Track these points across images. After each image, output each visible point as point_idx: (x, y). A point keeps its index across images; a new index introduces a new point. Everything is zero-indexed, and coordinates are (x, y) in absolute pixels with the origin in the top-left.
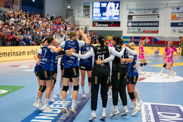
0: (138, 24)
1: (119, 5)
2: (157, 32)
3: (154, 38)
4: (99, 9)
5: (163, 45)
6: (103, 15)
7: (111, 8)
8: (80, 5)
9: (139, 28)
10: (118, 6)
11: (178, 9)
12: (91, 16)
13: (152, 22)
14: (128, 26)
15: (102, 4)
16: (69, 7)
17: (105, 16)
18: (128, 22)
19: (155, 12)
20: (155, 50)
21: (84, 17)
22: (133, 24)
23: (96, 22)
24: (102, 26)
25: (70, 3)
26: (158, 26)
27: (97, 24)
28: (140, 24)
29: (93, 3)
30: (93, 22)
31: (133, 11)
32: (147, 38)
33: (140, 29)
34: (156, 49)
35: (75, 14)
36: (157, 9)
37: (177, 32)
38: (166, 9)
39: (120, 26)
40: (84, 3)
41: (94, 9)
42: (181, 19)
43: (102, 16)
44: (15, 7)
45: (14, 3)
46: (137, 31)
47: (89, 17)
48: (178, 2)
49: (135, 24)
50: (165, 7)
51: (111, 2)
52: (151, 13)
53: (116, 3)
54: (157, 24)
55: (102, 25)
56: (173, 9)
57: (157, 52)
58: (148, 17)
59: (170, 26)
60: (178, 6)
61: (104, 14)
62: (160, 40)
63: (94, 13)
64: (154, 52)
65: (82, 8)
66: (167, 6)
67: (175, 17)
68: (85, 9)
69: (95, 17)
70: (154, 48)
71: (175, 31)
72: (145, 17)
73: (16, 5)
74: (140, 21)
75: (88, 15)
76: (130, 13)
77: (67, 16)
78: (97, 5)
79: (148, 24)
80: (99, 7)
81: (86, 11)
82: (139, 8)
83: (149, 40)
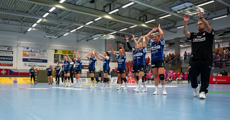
2: (12, 65)
3: (10, 70)
11: (28, 48)
13: (7, 57)
19: (9, 48)
26: (12, 60)
32: (4, 70)
34: (13, 79)
38: (19, 48)
42: (30, 56)
48: (27, 43)
52: (6, 49)
56: (24, 48)
58: (3, 53)
59: (22, 61)
60: (27, 46)
62: (14, 71)
67: (26, 55)
79: (3, 58)
83: (5, 72)
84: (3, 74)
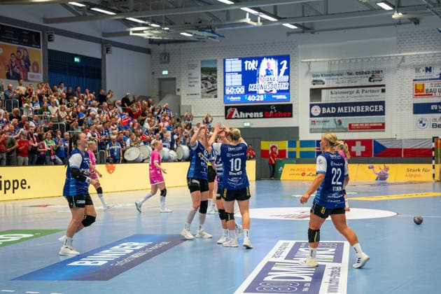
0: (334, 110)
1: (288, 65)
2: (382, 127)
3: (375, 142)
4: (240, 76)
5: (398, 158)
6: (250, 90)
7: (268, 73)
8: (193, 67)
9: (337, 118)
10: (284, 68)
11: (428, 69)
12: (220, 93)
13: (369, 104)
14: (311, 116)
15: (246, 62)
16: (165, 72)
17: (254, 93)
18: (311, 106)
19: (374, 78)
20: (378, 171)
21: (203, 97)
22: (324, 109)
23: (233, 107)
24: (249, 117)
25: (169, 62)
26: (383, 113)
27: (236, 111)
28: (340, 110)
29: (224, 61)
30: (227, 108)
31: (324, 79)
32: (358, 143)
33: (340, 122)
35: (182, 89)
36: (378, 72)
37: (429, 126)
38: (400, 72)
39: (291, 116)
40: (202, 62)
41: (227, 76)
42: (437, 93)
43: (247, 92)
44: (33, 77)
45: (30, 67)
46: (335, 126)
47: (216, 97)
48: (426, 55)
49: (329, 111)
50: (399, 66)
51: (267, 58)
52: (365, 82)
53: (279, 58)
54: (381, 108)
55: (247, 114)
56: (417, 70)
57: (382, 177)
58: (358, 92)
59: (412, 111)
60: (428, 62)
61: (252, 87)
62: (388, 146)
63: (227, 85)
64: (376, 176)
65: (198, 74)
66: (403, 63)
67: (423, 91)
68: (205, 76)
69: (230, 95)
70: (376, 166)
71: (424, 125)
72: (351, 93)
73: (34, 71)
74: (339, 101)
75: (212, 92)
76: (315, 82)
77: (161, 95)
78: (234, 65)
79: (358, 109)
80: (240, 70)
81: (208, 82)
82: (335, 69)
83: (363, 148)
84: (358, 154)
